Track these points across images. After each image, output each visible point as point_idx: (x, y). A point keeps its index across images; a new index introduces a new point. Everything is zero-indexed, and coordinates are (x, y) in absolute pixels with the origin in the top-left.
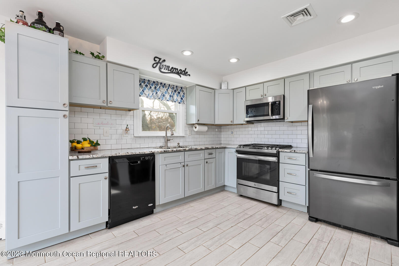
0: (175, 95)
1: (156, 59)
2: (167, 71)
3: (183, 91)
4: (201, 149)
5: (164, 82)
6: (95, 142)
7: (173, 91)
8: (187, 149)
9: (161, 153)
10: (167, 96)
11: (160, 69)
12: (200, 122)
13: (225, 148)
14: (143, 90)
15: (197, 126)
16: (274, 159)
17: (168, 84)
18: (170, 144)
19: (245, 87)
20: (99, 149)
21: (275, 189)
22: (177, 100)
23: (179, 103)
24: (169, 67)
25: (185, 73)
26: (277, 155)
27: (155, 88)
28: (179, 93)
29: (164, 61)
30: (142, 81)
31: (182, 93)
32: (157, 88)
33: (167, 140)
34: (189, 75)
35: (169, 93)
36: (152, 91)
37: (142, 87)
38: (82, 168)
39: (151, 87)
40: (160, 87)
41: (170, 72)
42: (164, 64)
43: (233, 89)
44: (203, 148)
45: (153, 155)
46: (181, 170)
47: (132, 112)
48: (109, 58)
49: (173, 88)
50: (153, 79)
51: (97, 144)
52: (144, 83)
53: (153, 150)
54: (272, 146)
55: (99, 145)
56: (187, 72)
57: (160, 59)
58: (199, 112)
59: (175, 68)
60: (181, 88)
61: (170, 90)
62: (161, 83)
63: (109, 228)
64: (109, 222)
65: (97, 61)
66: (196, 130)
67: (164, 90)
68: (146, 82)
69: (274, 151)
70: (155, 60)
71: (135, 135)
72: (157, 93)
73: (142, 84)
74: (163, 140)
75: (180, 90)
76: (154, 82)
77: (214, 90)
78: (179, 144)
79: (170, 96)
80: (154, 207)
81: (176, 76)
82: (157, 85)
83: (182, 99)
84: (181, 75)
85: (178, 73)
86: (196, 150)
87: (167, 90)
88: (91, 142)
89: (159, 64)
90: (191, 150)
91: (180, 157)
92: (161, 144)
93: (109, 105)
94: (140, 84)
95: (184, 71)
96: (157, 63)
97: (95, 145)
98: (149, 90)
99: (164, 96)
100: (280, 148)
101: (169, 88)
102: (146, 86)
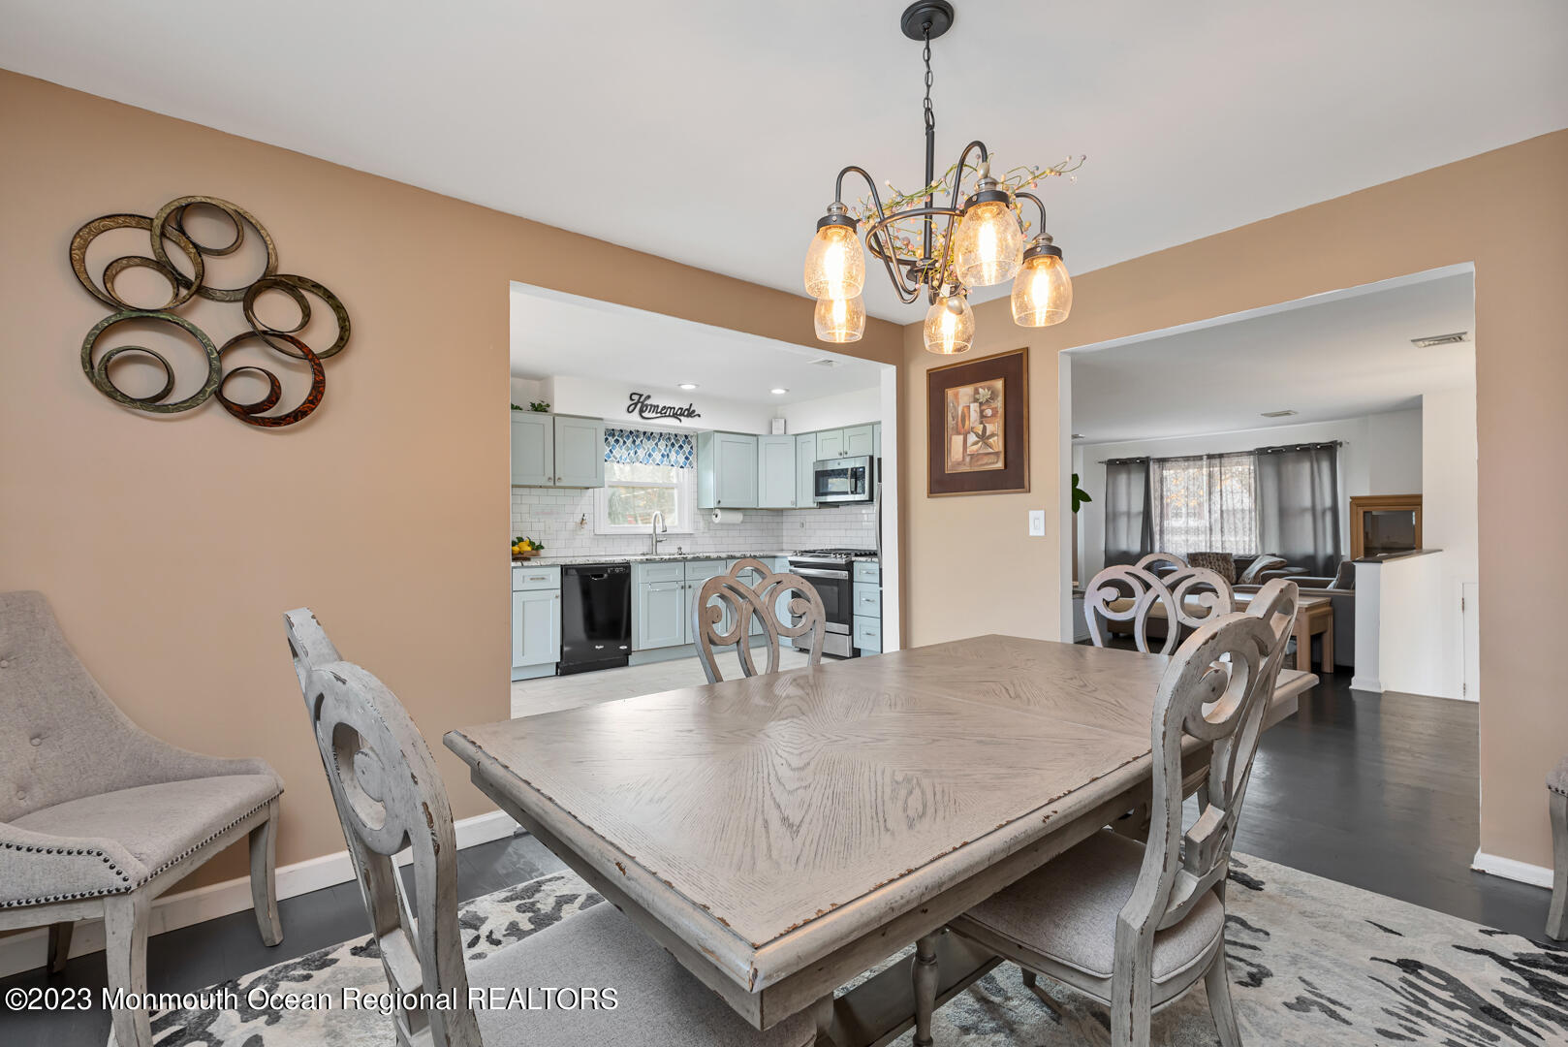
0: (673, 453)
1: (634, 397)
2: (654, 415)
3: (689, 443)
4: (719, 558)
5: (649, 430)
6: (537, 543)
7: (669, 444)
8: (690, 556)
9: (641, 562)
10: (657, 456)
11: (641, 411)
12: (722, 505)
13: (775, 557)
14: (611, 451)
15: (718, 512)
16: (844, 574)
17: (659, 431)
18: (661, 548)
19: (816, 432)
20: (542, 556)
21: (844, 628)
22: (677, 462)
23: (682, 467)
24: (658, 406)
25: (690, 413)
26: (849, 567)
27: (634, 442)
28: (681, 447)
29: (649, 397)
30: (611, 433)
31: (687, 448)
32: (637, 443)
33: (657, 541)
34: (699, 416)
35: (660, 450)
36: (628, 449)
37: (608, 444)
38: (527, 579)
39: (625, 442)
40: (641, 441)
41: (659, 415)
42: (648, 402)
43: (796, 435)
44: (724, 555)
45: (626, 567)
46: (679, 593)
47: (591, 490)
48: (558, 408)
49: (669, 439)
50: (628, 428)
51: (541, 547)
52: (614, 435)
53: (628, 558)
54: (836, 552)
55: (542, 548)
56: (694, 411)
57: (641, 396)
58: (720, 485)
59: (671, 408)
60: (686, 437)
61: (662, 444)
62: (645, 433)
63: (561, 675)
64: (560, 666)
65: (541, 417)
66: (717, 520)
67: (649, 445)
68: (617, 434)
69: (842, 561)
70: (631, 399)
71: (597, 532)
72: (636, 452)
73: (610, 438)
74: (649, 542)
75: (684, 442)
76: (631, 432)
77: (755, 438)
78: (680, 548)
79: (663, 456)
80: (628, 652)
81: (673, 422)
82: (637, 437)
83: (687, 458)
84: (682, 418)
85: (675, 416)
86: (708, 559)
87: (657, 444)
88: (531, 544)
89: (639, 405)
90: (696, 559)
91: (677, 571)
92: (645, 549)
93: (557, 484)
94: (606, 439)
95: (688, 410)
96: (636, 404)
97: (537, 548)
98: (621, 448)
99: (650, 455)
100: (856, 555)
101: (659, 440)
102: (617, 441)
